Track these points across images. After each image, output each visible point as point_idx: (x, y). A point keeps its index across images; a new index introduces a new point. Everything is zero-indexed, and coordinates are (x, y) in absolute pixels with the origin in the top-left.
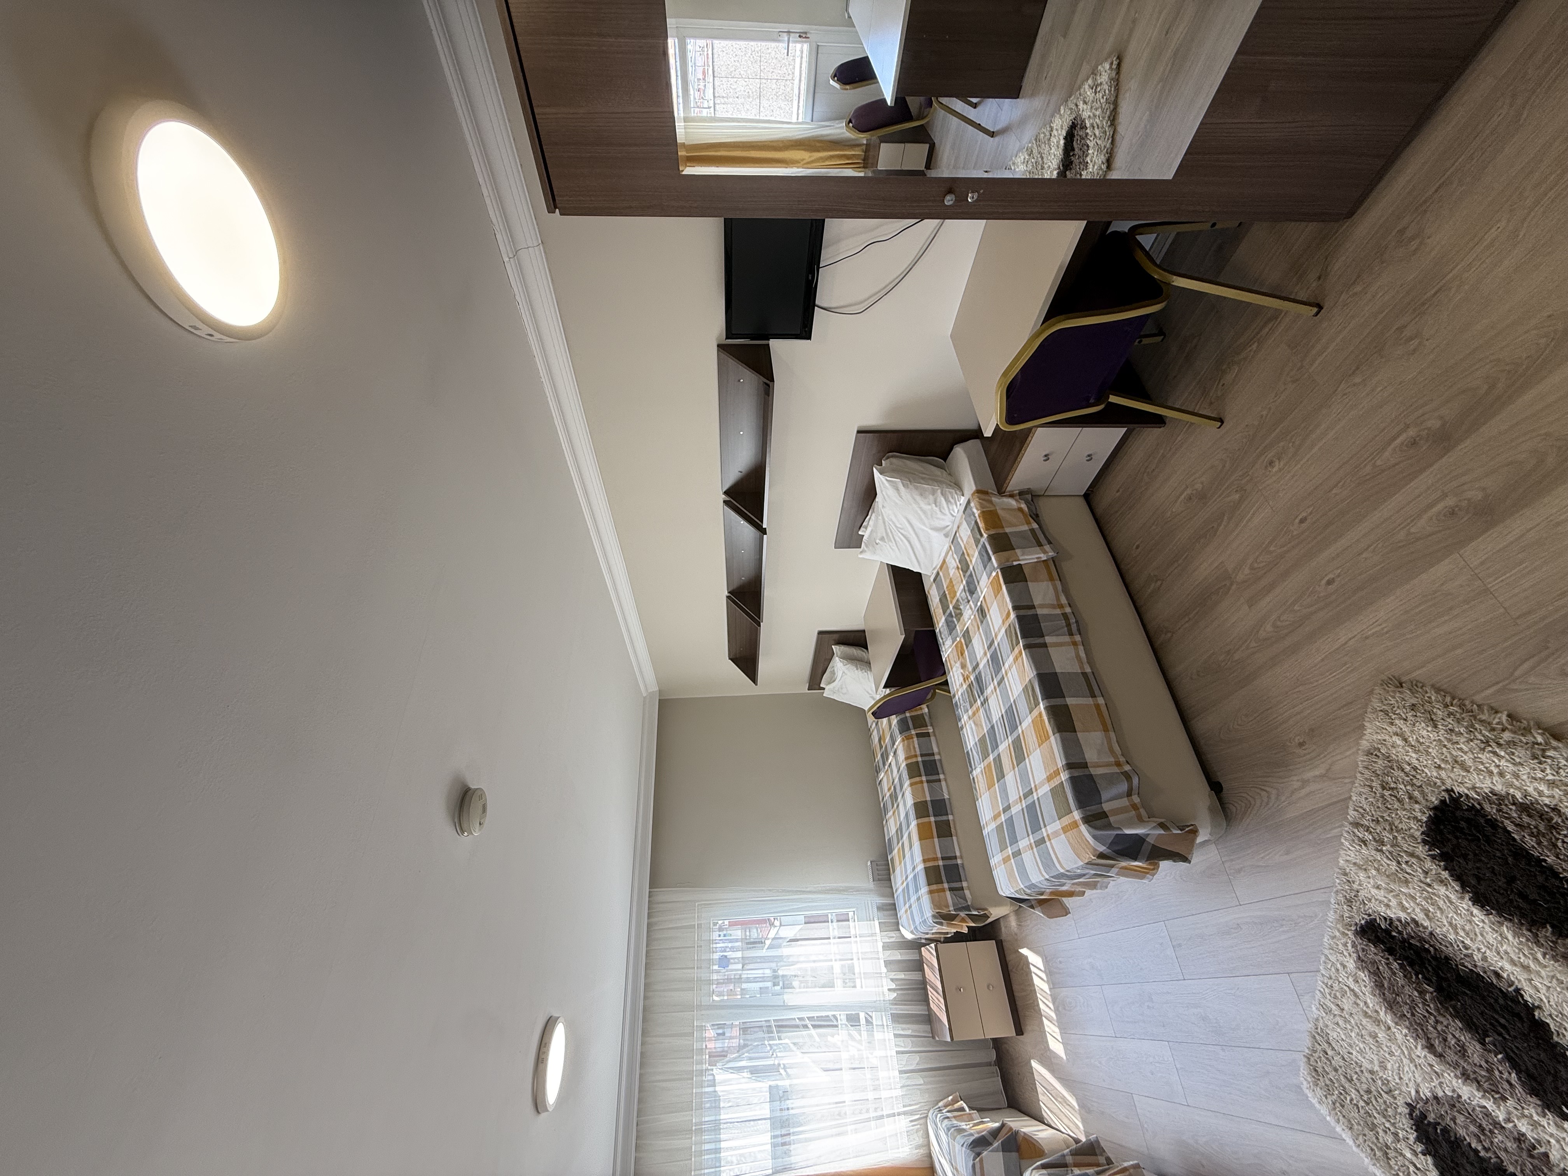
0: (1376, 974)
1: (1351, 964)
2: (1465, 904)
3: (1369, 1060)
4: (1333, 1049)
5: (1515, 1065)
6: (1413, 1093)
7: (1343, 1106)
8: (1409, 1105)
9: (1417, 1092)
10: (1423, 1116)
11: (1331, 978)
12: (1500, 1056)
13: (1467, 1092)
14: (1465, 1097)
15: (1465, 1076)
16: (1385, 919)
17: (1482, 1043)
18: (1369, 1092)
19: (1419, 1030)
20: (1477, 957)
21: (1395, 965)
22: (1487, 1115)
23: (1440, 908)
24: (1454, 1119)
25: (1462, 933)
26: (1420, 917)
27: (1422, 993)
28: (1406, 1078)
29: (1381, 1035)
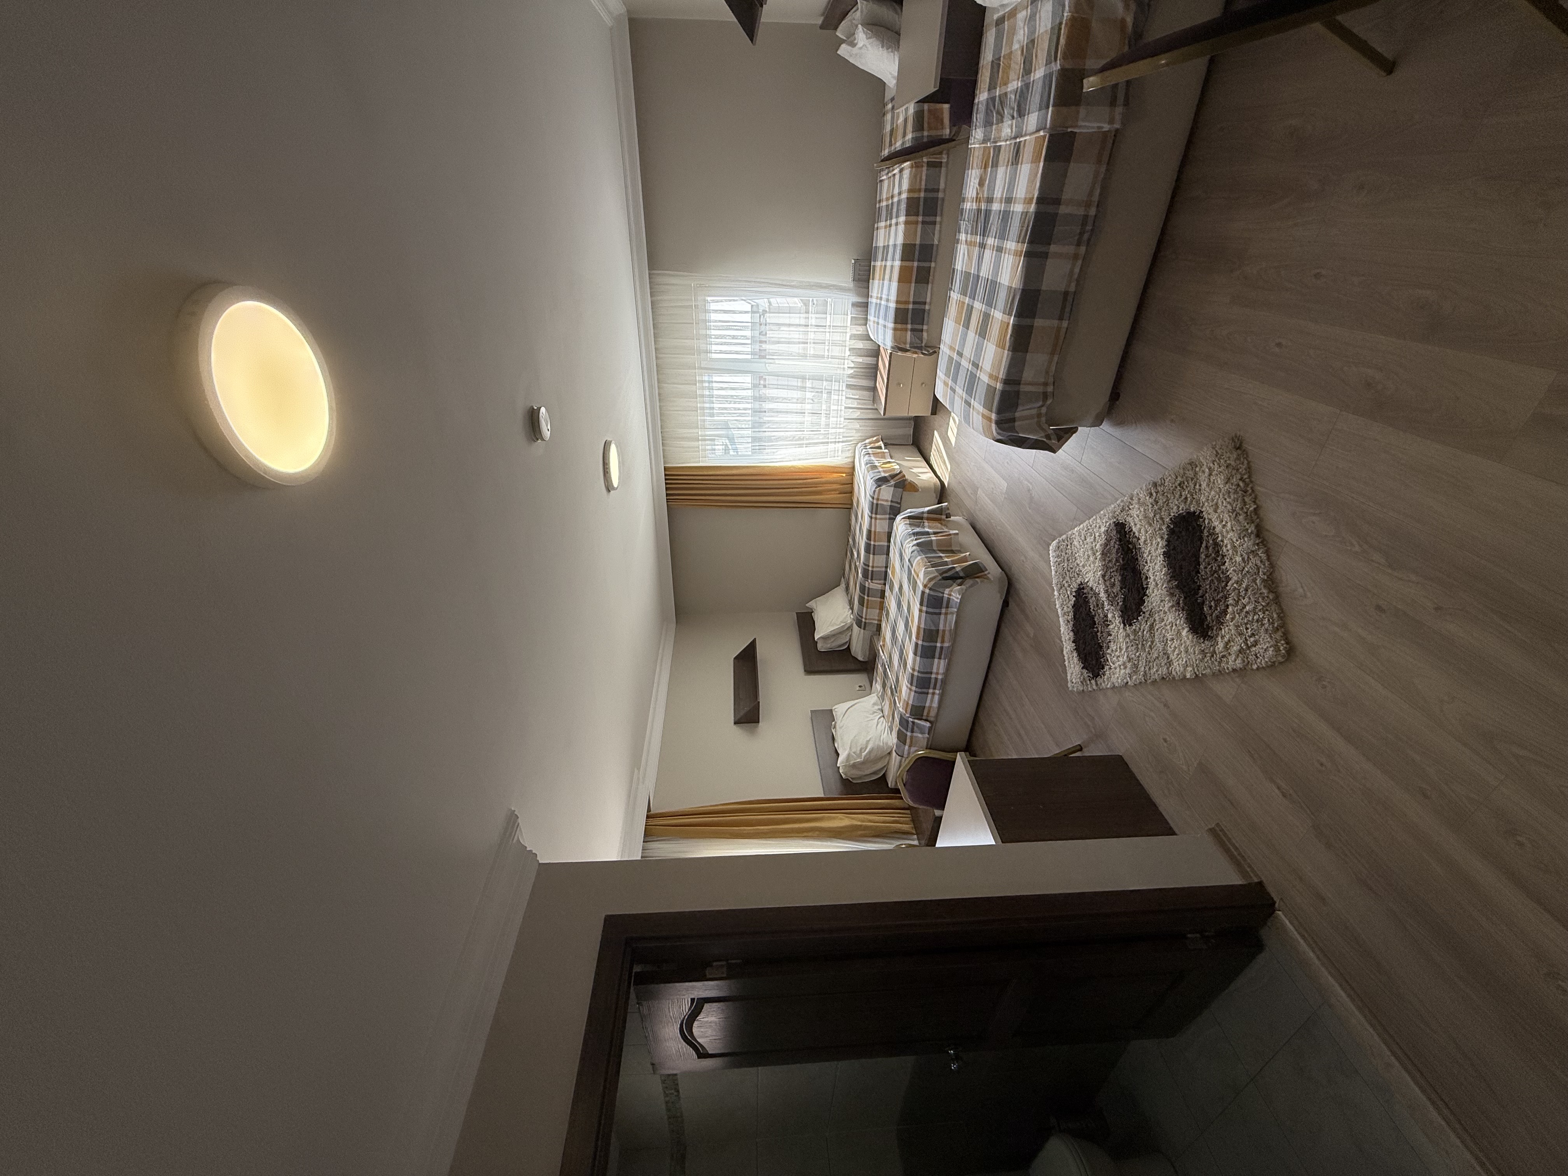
0: (1108, 541)
1: (1103, 529)
2: (1160, 551)
3: (1081, 561)
4: (1071, 547)
5: (1124, 601)
6: (1086, 581)
7: (1059, 565)
8: (1081, 582)
9: (1088, 582)
10: (1083, 588)
11: (1091, 526)
12: (1122, 596)
13: (1103, 596)
14: (1101, 596)
15: (1106, 591)
16: (1130, 528)
17: (1121, 588)
18: (1072, 568)
19: (1106, 568)
20: (1147, 568)
21: (1116, 546)
22: (1103, 605)
23: (1152, 543)
24: (1092, 597)
25: (1149, 557)
26: (1142, 541)
27: (1117, 561)
28: (1087, 575)
29: (1091, 559)
